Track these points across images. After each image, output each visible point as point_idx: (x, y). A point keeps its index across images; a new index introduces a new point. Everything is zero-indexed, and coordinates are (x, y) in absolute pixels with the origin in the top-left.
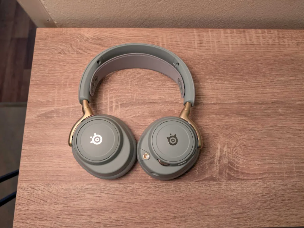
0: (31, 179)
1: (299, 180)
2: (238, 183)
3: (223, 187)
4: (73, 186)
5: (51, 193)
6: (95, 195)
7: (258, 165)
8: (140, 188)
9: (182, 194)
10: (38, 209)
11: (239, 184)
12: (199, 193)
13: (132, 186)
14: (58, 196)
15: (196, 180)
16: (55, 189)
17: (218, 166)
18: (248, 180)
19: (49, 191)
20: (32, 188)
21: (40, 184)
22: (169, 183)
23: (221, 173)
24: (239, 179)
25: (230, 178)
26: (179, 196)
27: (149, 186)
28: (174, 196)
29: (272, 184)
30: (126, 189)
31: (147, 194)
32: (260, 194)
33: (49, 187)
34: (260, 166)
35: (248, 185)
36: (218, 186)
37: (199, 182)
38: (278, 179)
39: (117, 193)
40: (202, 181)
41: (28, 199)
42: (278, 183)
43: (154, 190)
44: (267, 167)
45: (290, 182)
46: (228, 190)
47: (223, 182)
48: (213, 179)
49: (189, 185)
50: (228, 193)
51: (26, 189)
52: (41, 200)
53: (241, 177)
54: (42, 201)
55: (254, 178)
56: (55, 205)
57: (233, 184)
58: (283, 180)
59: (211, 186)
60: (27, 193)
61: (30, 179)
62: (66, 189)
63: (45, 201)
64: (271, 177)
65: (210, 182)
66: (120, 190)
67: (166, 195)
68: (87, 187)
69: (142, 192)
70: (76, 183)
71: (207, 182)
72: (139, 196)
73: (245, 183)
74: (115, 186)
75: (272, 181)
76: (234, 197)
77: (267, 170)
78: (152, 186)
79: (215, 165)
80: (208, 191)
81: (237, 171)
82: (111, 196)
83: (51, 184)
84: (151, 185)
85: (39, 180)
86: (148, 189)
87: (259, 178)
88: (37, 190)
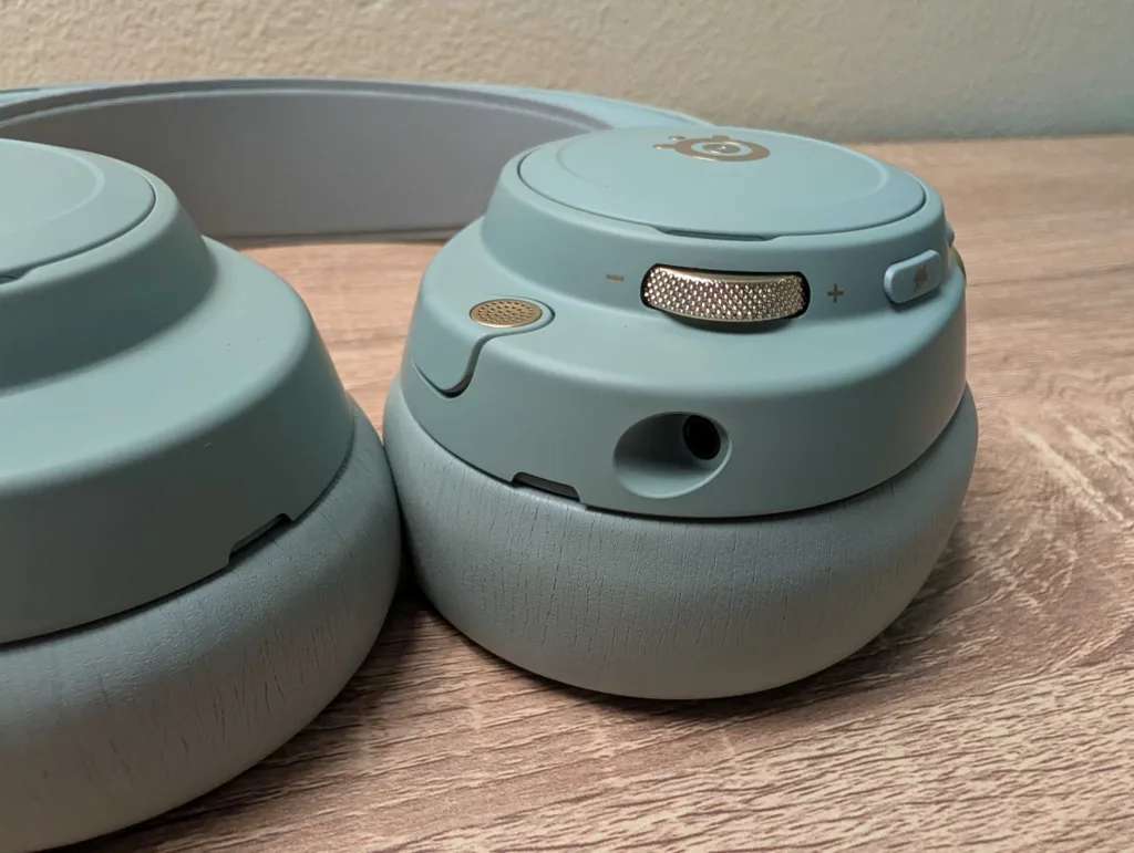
22: (843, 742)
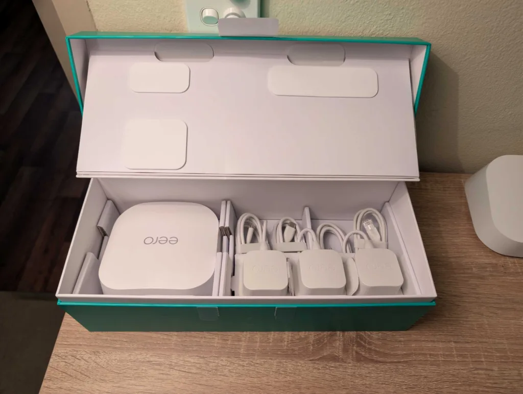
0: (75, 343)
1: (462, 368)
2: (371, 366)
3: (349, 371)
4: (132, 356)
5: (99, 365)
6: (161, 372)
7: (400, 341)
8: (228, 364)
9: (288, 378)
10: (75, 388)
11: (374, 368)
12: (314, 378)
13: (217, 361)
14: (108, 370)
15: (309, 357)
16: (104, 360)
17: (341, 340)
18: (387, 362)
19: (95, 362)
20: (73, 356)
21: (86, 350)
23: (345, 350)
24: (372, 361)
25: (359, 359)
26: (284, 380)
27: (240, 363)
28: (276, 380)
29: (422, 371)
30: (208, 365)
31: (237, 375)
32: (406, 385)
33: (97, 357)
34: (403, 343)
35: (386, 371)
36: (341, 369)
37: (313, 362)
38: (432, 365)
39: (194, 371)
40: (318, 360)
41: (64, 372)
42: (432, 370)
43: (247, 370)
44: (413, 345)
45: (450, 370)
46: (358, 376)
47: (350, 363)
48: (335, 359)
49: (300, 365)
50: (357, 381)
51: (64, 357)
52: (83, 374)
53: (375, 357)
54: (84, 376)
55: (395, 361)
56: (100, 384)
57: (364, 367)
58: (438, 365)
59: (331, 368)
60: (64, 363)
61: (72, 343)
62: (121, 361)
63: (87, 376)
64: (421, 360)
65: (330, 362)
66: (198, 366)
67: (265, 379)
68: (152, 359)
69: (229, 370)
70: (137, 352)
71: (326, 363)
72: (225, 377)
73: (382, 367)
74: (192, 361)
75: (422, 366)
76: (366, 387)
77: (414, 350)
78: (245, 363)
79: (337, 338)
80: (327, 376)
81: (370, 349)
82: (183, 374)
83: (101, 352)
84: (243, 361)
85: (85, 345)
86: (239, 368)
87: (402, 360)
88: (79, 360)
